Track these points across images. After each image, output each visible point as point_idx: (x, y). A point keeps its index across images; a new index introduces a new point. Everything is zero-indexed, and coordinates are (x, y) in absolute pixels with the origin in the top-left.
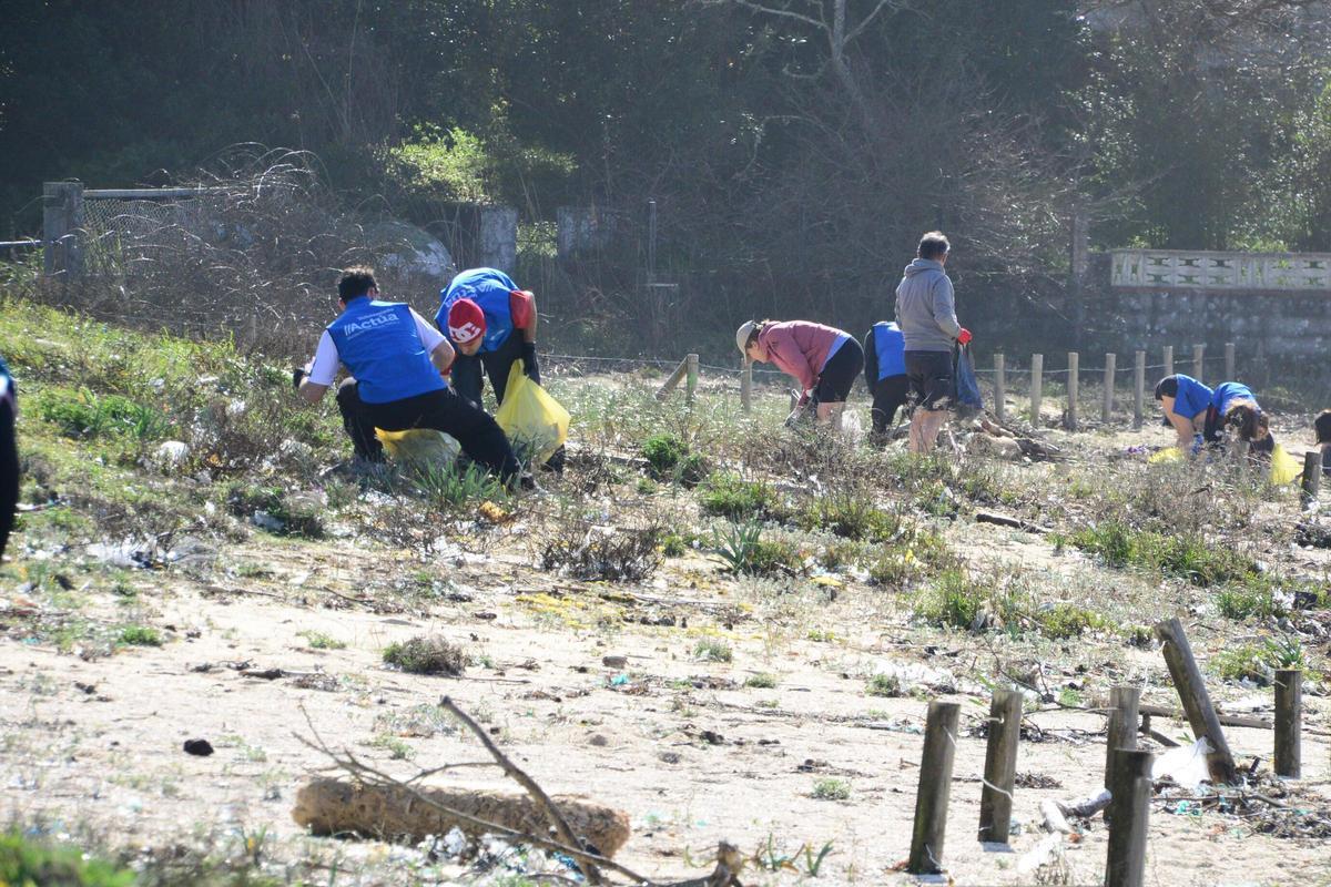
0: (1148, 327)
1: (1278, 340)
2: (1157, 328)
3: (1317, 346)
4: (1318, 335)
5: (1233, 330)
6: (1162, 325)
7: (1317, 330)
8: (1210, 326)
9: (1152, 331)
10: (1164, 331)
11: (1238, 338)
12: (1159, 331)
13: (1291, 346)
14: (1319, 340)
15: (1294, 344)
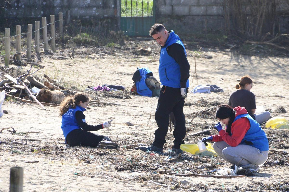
0: (16, 4)
1: (76, 9)
2: (20, 5)
3: (94, 12)
4: (94, 7)
5: (55, 5)
6: (22, 3)
7: (94, 4)
8: (44, 3)
9: (18, 6)
10: (23, 6)
11: (58, 9)
12: (21, 6)
13: (82, 12)
14: (95, 9)
15: (83, 11)
